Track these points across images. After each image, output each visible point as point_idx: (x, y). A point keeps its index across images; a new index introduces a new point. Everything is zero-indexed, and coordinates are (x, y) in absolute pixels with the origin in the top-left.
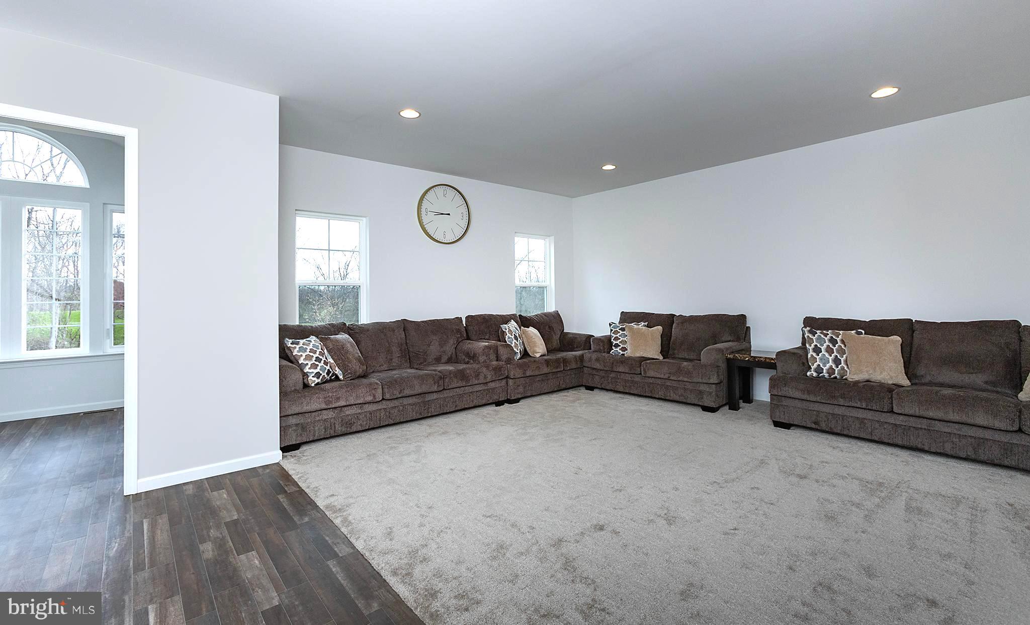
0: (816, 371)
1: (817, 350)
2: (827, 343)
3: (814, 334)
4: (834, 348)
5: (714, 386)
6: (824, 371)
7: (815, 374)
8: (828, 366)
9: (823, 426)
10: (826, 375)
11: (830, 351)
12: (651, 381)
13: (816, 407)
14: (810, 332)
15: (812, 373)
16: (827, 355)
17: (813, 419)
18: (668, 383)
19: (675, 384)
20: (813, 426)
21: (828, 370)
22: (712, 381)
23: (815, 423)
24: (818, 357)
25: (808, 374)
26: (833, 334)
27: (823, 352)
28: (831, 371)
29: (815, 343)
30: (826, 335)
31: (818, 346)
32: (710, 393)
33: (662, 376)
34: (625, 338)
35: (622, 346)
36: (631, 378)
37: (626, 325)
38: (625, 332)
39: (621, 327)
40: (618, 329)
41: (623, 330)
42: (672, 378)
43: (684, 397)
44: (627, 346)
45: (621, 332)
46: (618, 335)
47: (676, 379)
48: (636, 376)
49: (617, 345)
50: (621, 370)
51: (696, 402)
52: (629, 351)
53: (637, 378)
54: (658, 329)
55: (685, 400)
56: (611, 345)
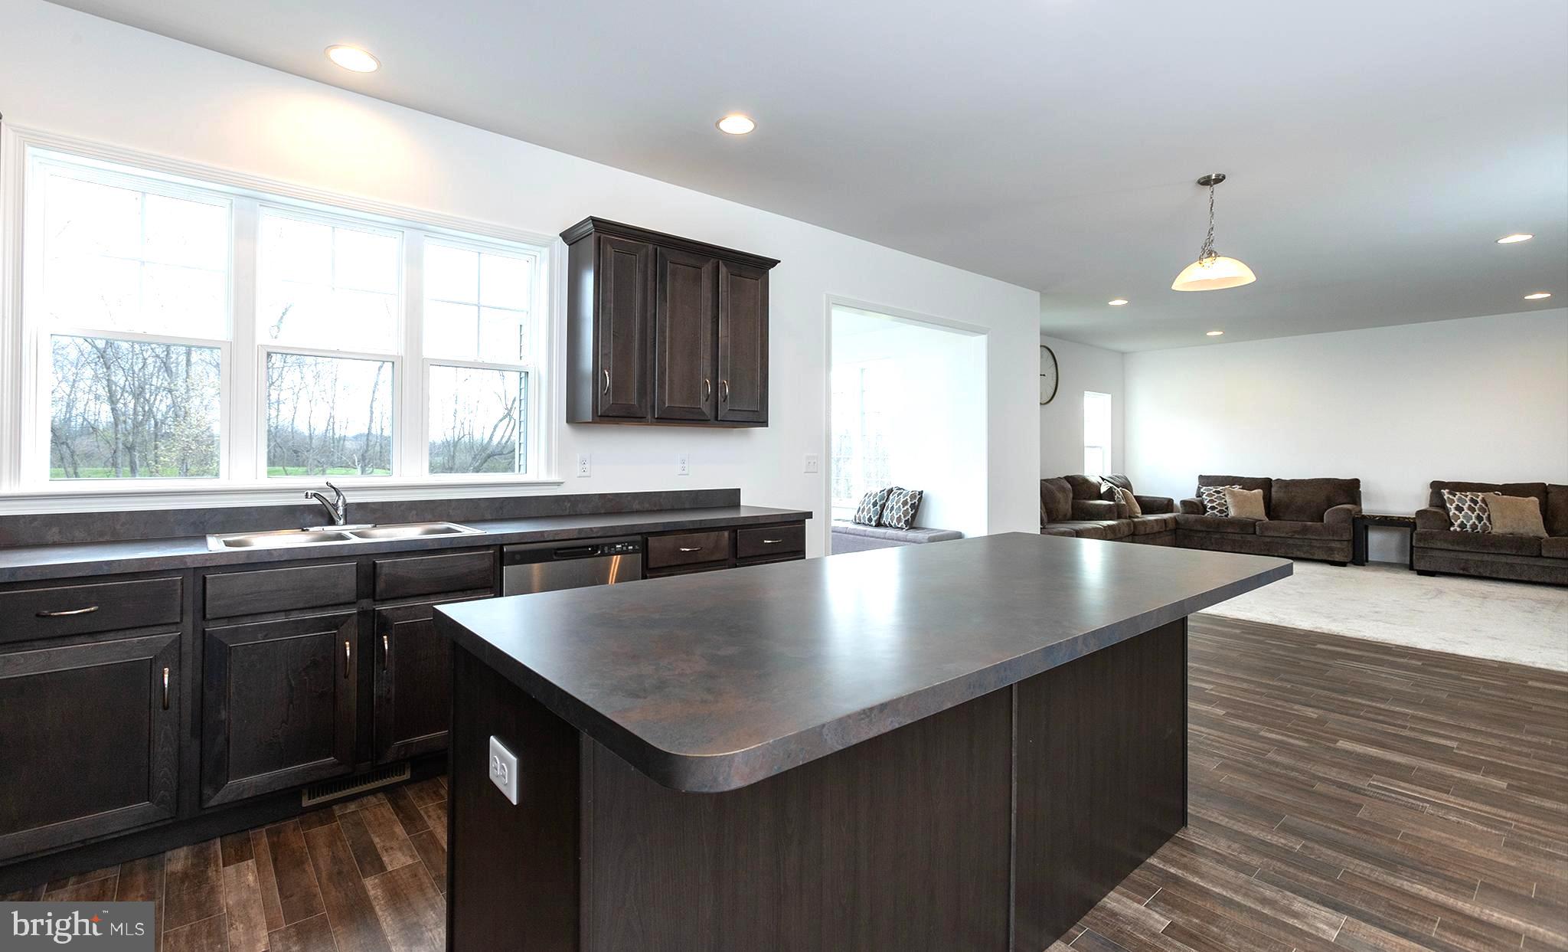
0: (1459, 526)
1: (1459, 509)
2: (1469, 503)
3: (1455, 495)
4: (1476, 507)
5: (1346, 543)
6: (1468, 527)
7: (1458, 529)
8: (1471, 522)
9: (1472, 572)
10: (1470, 530)
11: (1472, 510)
12: (1268, 540)
13: (1465, 556)
14: (1450, 493)
15: (1456, 528)
16: (1470, 513)
17: (1462, 566)
18: (1291, 542)
19: (1299, 542)
20: (1461, 572)
21: (1471, 525)
22: (1344, 538)
23: (1463, 569)
24: (1461, 515)
25: (1452, 529)
26: (1472, 495)
27: (1466, 510)
28: (1474, 526)
29: (1456, 503)
30: (1466, 496)
31: (1460, 505)
32: (1342, 550)
33: (1283, 535)
34: (1223, 501)
35: (1219, 508)
36: (1242, 537)
37: (1221, 488)
38: (1221, 495)
39: (1214, 490)
40: (1211, 492)
41: (1218, 492)
42: (1296, 536)
43: (1311, 553)
44: (1227, 508)
45: (1217, 495)
46: (1213, 498)
47: (1301, 537)
48: (1249, 536)
49: (1213, 508)
50: (1229, 531)
51: (1325, 557)
52: (1232, 513)
53: (1249, 538)
54: (1258, 492)
55: (1311, 557)
56: (1205, 507)
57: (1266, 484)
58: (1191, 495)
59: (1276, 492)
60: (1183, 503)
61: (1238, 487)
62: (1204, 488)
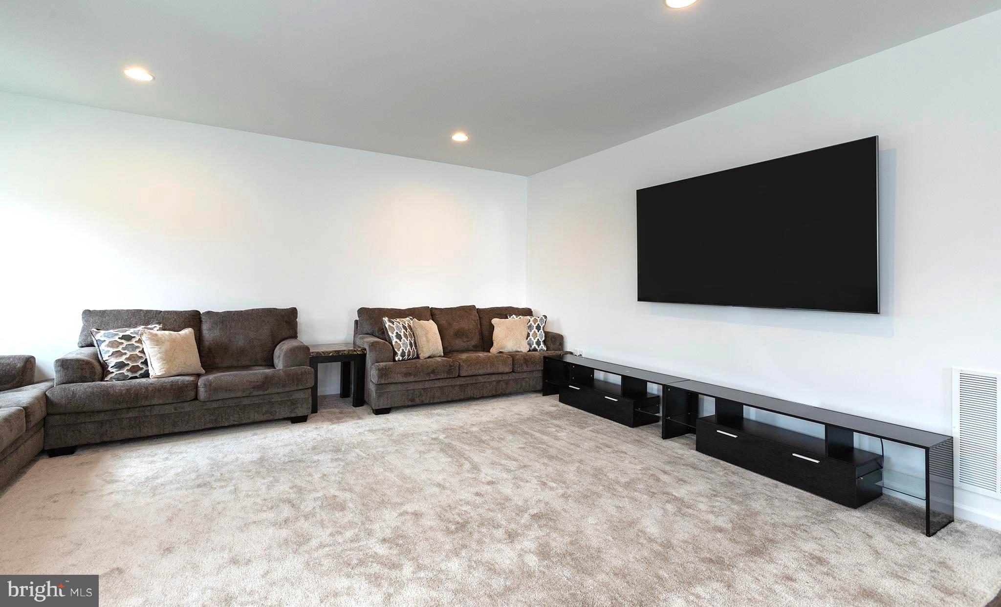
0: (402, 354)
6: (406, 354)
7: (402, 358)
8: (408, 349)
10: (408, 358)
15: (399, 357)
17: (410, 397)
23: (412, 401)
27: (402, 337)
28: (410, 353)
32: (301, 401)
34: (137, 352)
35: (131, 364)
36: (176, 409)
37: (132, 330)
38: (133, 342)
39: (121, 334)
40: (116, 338)
41: (128, 338)
42: (256, 393)
43: (271, 413)
44: (145, 363)
45: (125, 343)
46: (120, 349)
47: (261, 393)
48: (186, 405)
49: (120, 366)
50: (153, 402)
51: (288, 415)
52: (156, 369)
53: (187, 407)
54: (188, 332)
55: (271, 417)
56: (104, 366)
57: (194, 319)
58: (73, 350)
59: (210, 329)
60: (63, 364)
61: (158, 327)
62: (102, 332)
